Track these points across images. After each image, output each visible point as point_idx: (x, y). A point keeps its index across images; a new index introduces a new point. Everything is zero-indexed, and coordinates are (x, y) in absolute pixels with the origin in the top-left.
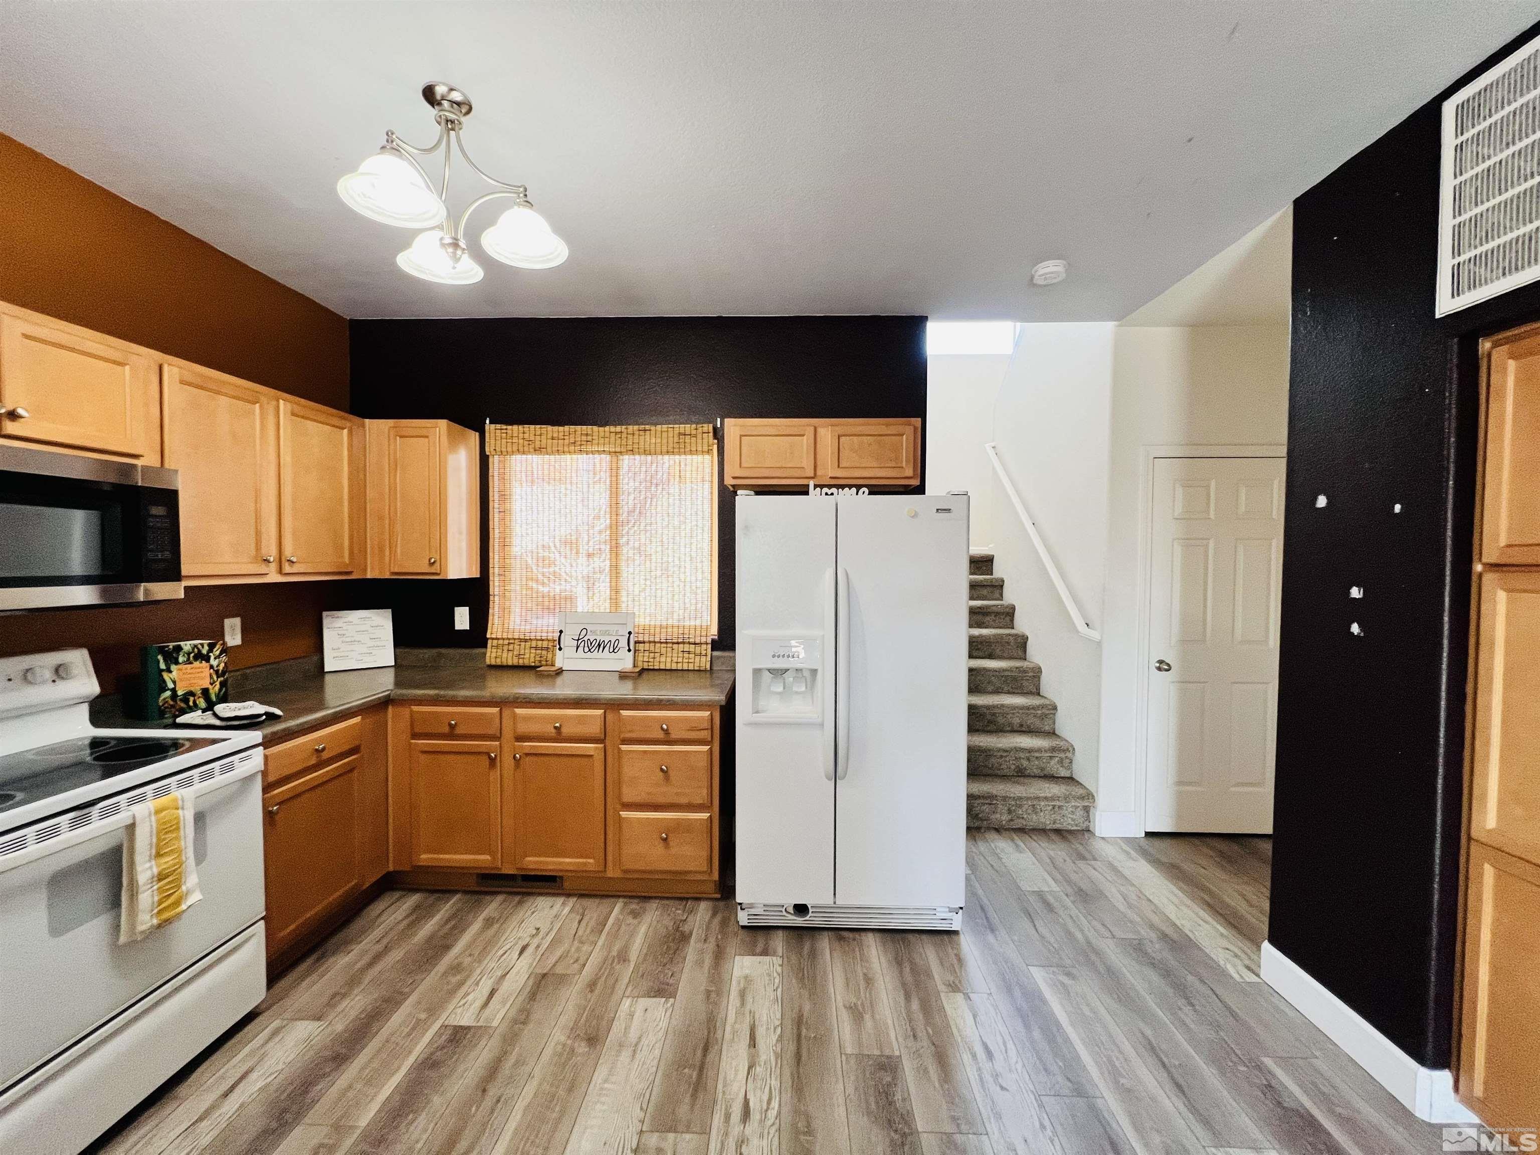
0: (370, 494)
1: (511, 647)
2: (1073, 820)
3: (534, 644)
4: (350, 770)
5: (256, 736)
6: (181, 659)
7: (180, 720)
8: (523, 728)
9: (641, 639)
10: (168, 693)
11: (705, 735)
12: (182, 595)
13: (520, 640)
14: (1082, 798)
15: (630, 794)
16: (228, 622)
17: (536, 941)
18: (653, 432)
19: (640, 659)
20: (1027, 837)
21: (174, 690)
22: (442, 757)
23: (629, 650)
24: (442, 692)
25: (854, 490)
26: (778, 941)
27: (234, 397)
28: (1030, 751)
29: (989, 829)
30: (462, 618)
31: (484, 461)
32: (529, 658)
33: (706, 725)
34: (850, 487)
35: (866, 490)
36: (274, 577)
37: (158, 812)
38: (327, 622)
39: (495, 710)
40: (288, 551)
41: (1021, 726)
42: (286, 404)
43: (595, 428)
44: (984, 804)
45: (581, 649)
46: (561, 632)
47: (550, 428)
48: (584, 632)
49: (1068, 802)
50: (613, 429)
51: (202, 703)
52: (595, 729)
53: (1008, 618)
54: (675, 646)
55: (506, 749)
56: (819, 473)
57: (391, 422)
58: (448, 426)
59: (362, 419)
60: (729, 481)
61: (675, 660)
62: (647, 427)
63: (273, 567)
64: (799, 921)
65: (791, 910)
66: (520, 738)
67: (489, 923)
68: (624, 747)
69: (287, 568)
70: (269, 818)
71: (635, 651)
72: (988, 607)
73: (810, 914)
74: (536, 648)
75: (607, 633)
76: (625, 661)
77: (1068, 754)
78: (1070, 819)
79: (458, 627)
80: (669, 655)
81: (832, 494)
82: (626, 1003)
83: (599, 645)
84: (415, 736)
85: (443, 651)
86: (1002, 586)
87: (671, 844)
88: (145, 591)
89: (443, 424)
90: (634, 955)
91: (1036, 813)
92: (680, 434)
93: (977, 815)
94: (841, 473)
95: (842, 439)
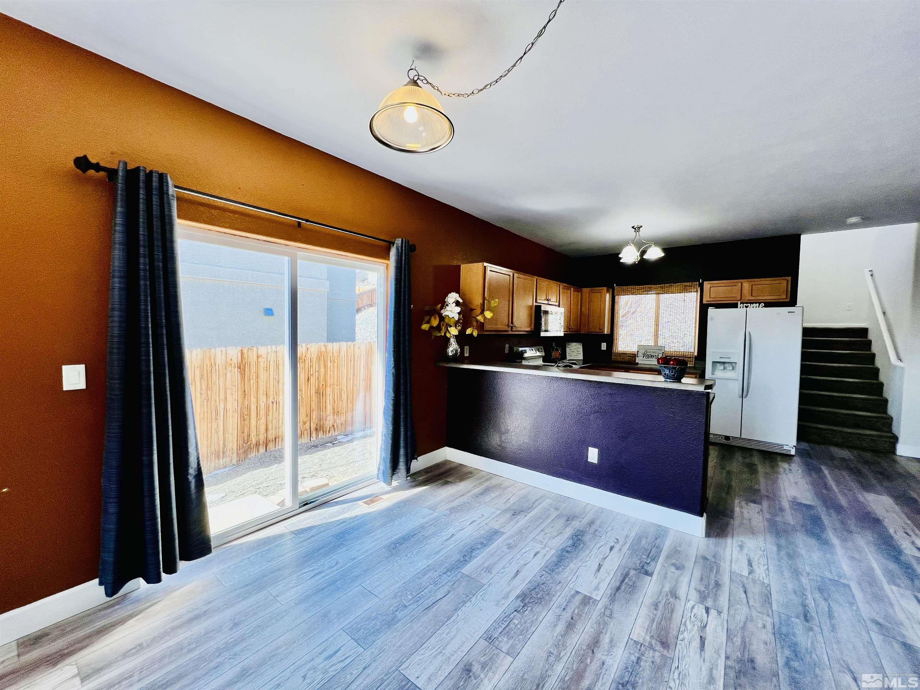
0: (583, 310)
1: (620, 356)
2: (884, 447)
3: (628, 355)
6: (554, 350)
13: (623, 354)
14: (890, 437)
18: (675, 286)
21: (553, 357)
25: (758, 304)
30: (604, 346)
31: (613, 298)
32: (626, 359)
34: (756, 303)
35: (763, 305)
38: (567, 345)
43: (653, 286)
45: (645, 357)
46: (638, 351)
47: (637, 286)
48: (646, 352)
49: (880, 439)
50: (659, 286)
51: (557, 360)
53: (870, 360)
56: (743, 298)
60: (705, 302)
62: (673, 285)
64: (727, 442)
65: (724, 438)
73: (731, 440)
74: (629, 356)
75: (654, 352)
77: (888, 421)
78: (881, 446)
79: (602, 349)
81: (748, 306)
83: (652, 356)
86: (870, 344)
89: (605, 288)
92: (686, 286)
94: (752, 298)
95: (753, 286)
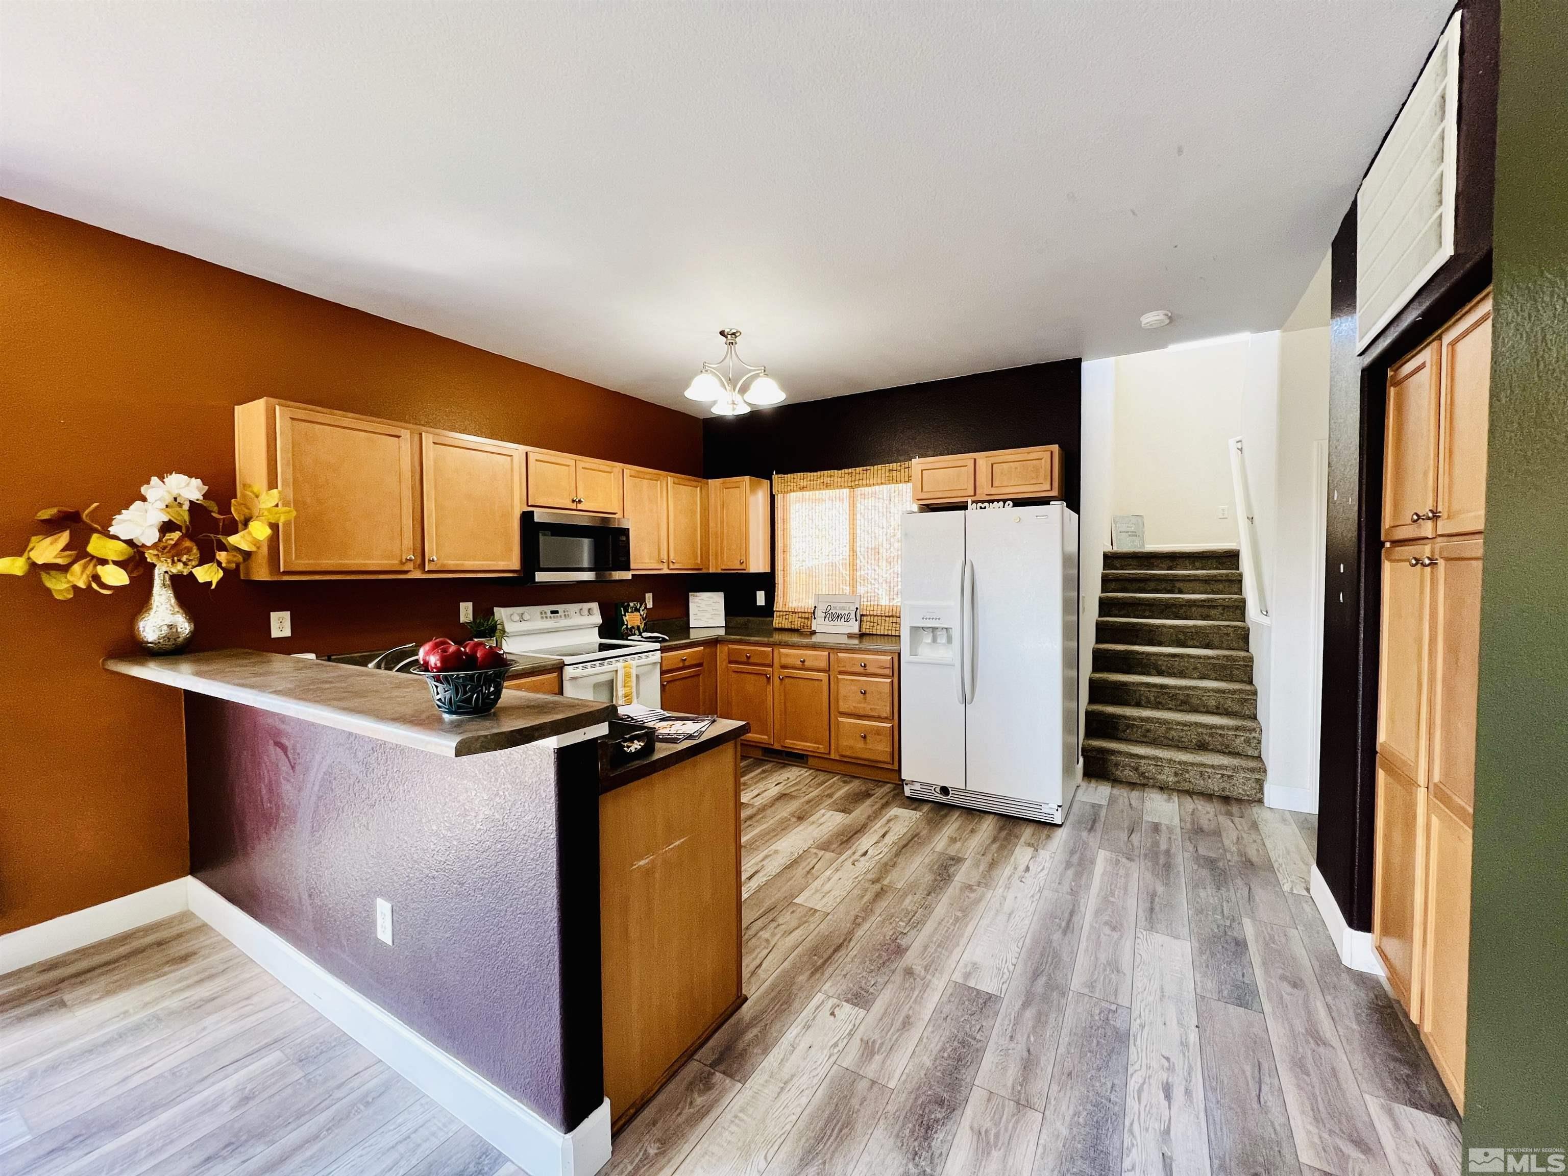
0: (712, 524)
1: (787, 617)
2: (1244, 790)
3: (800, 615)
4: (697, 675)
5: (657, 646)
6: (630, 610)
7: (629, 638)
8: (784, 661)
9: (864, 613)
10: (625, 627)
11: (888, 672)
12: (630, 578)
13: (793, 612)
14: (1252, 770)
15: (843, 707)
16: (647, 595)
17: (786, 782)
18: (872, 471)
19: (864, 626)
20: (1189, 797)
21: (627, 625)
22: (743, 675)
23: (856, 620)
24: (743, 638)
25: (1001, 503)
26: (926, 808)
27: (651, 480)
28: (1212, 727)
29: (1153, 786)
30: (761, 598)
31: (773, 498)
32: (797, 624)
33: (889, 665)
34: (998, 501)
35: (1011, 503)
36: (666, 571)
37: (625, 667)
38: (691, 598)
39: (770, 649)
40: (672, 557)
41: (1218, 708)
42: (670, 479)
43: (836, 471)
44: (1150, 765)
45: (827, 619)
46: (815, 607)
47: (809, 474)
48: (829, 607)
49: (1236, 773)
50: (846, 471)
51: (637, 632)
52: (823, 664)
53: (1238, 612)
54: (887, 619)
55: (776, 674)
56: (977, 491)
57: (721, 480)
58: (750, 479)
59: (706, 480)
61: (887, 628)
62: (868, 468)
63: (665, 565)
64: (944, 799)
65: (938, 790)
66: (784, 667)
67: (764, 772)
68: (840, 677)
69: (672, 566)
70: (663, 687)
71: (861, 621)
72: (1212, 600)
73: (950, 795)
74: (801, 618)
75: (843, 608)
76: (854, 628)
77: (1254, 735)
78: (1241, 790)
79: (759, 603)
80: (883, 624)
81: (985, 508)
82: (823, 811)
83: (838, 617)
84: (730, 662)
85: (750, 618)
86: (1240, 581)
87: (868, 741)
88: (618, 575)
89: (747, 478)
90: (836, 797)
91: (1204, 779)
92: (890, 470)
93: (1143, 773)
94: (993, 491)
95: (994, 465)
